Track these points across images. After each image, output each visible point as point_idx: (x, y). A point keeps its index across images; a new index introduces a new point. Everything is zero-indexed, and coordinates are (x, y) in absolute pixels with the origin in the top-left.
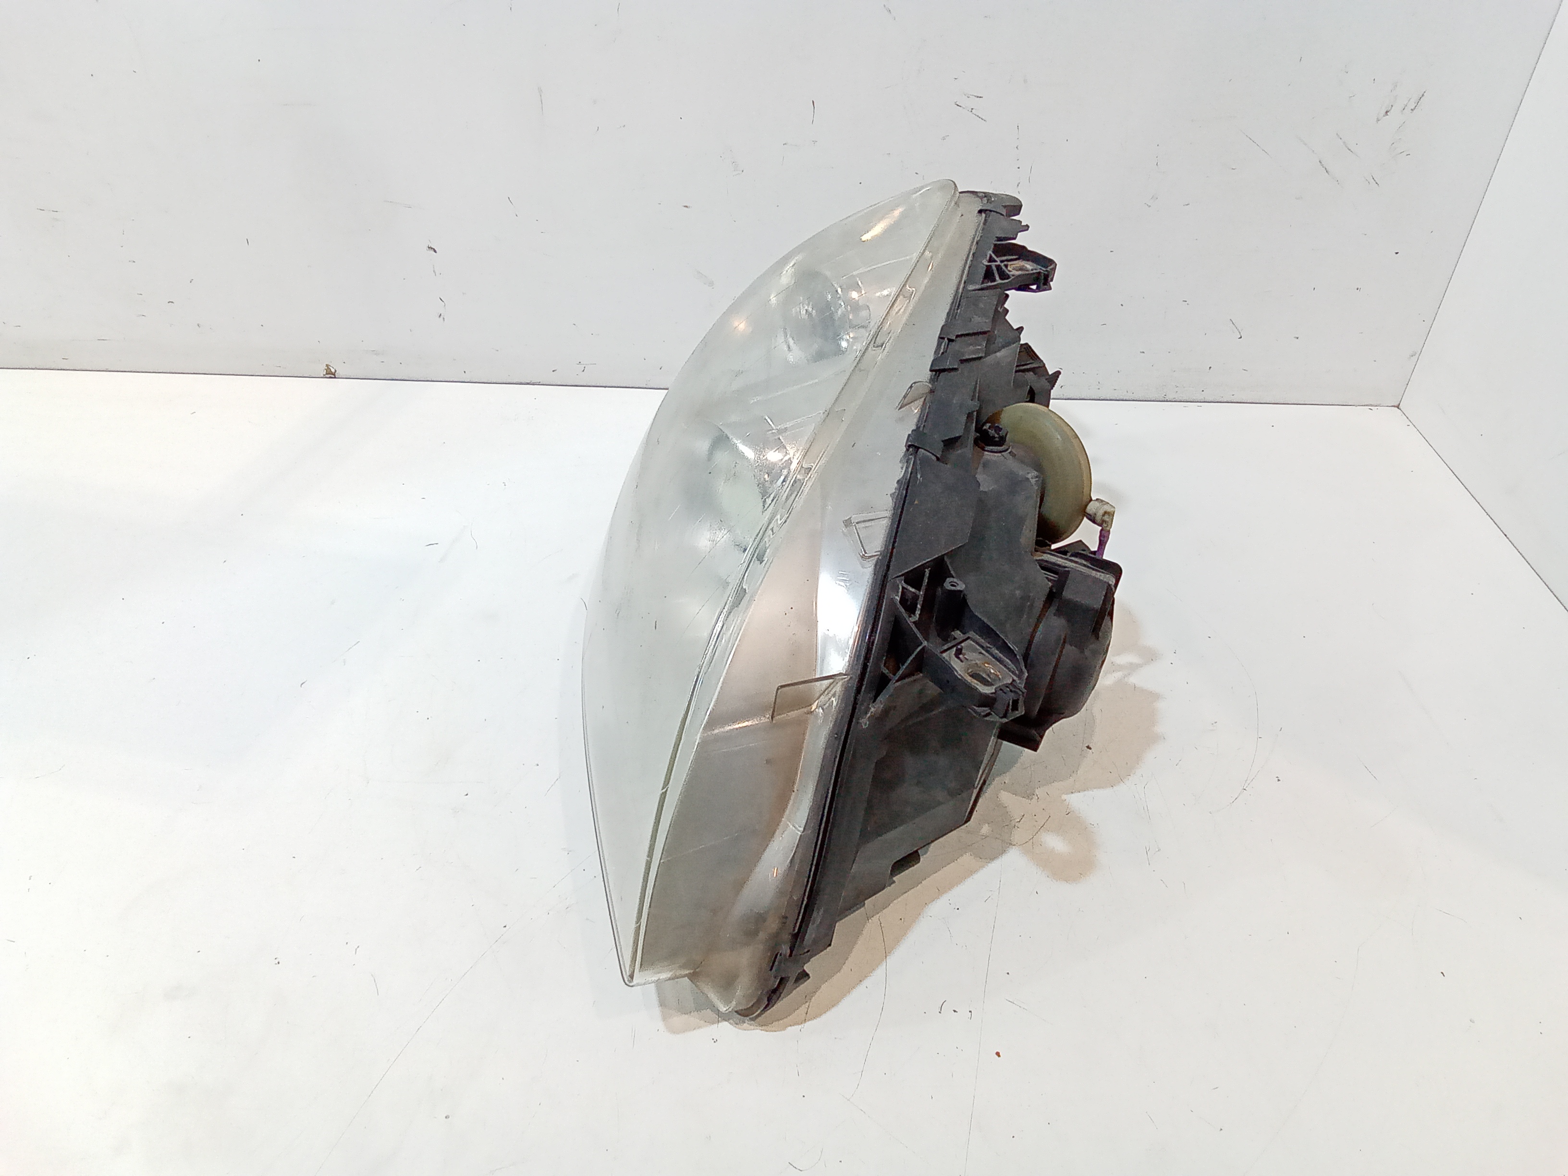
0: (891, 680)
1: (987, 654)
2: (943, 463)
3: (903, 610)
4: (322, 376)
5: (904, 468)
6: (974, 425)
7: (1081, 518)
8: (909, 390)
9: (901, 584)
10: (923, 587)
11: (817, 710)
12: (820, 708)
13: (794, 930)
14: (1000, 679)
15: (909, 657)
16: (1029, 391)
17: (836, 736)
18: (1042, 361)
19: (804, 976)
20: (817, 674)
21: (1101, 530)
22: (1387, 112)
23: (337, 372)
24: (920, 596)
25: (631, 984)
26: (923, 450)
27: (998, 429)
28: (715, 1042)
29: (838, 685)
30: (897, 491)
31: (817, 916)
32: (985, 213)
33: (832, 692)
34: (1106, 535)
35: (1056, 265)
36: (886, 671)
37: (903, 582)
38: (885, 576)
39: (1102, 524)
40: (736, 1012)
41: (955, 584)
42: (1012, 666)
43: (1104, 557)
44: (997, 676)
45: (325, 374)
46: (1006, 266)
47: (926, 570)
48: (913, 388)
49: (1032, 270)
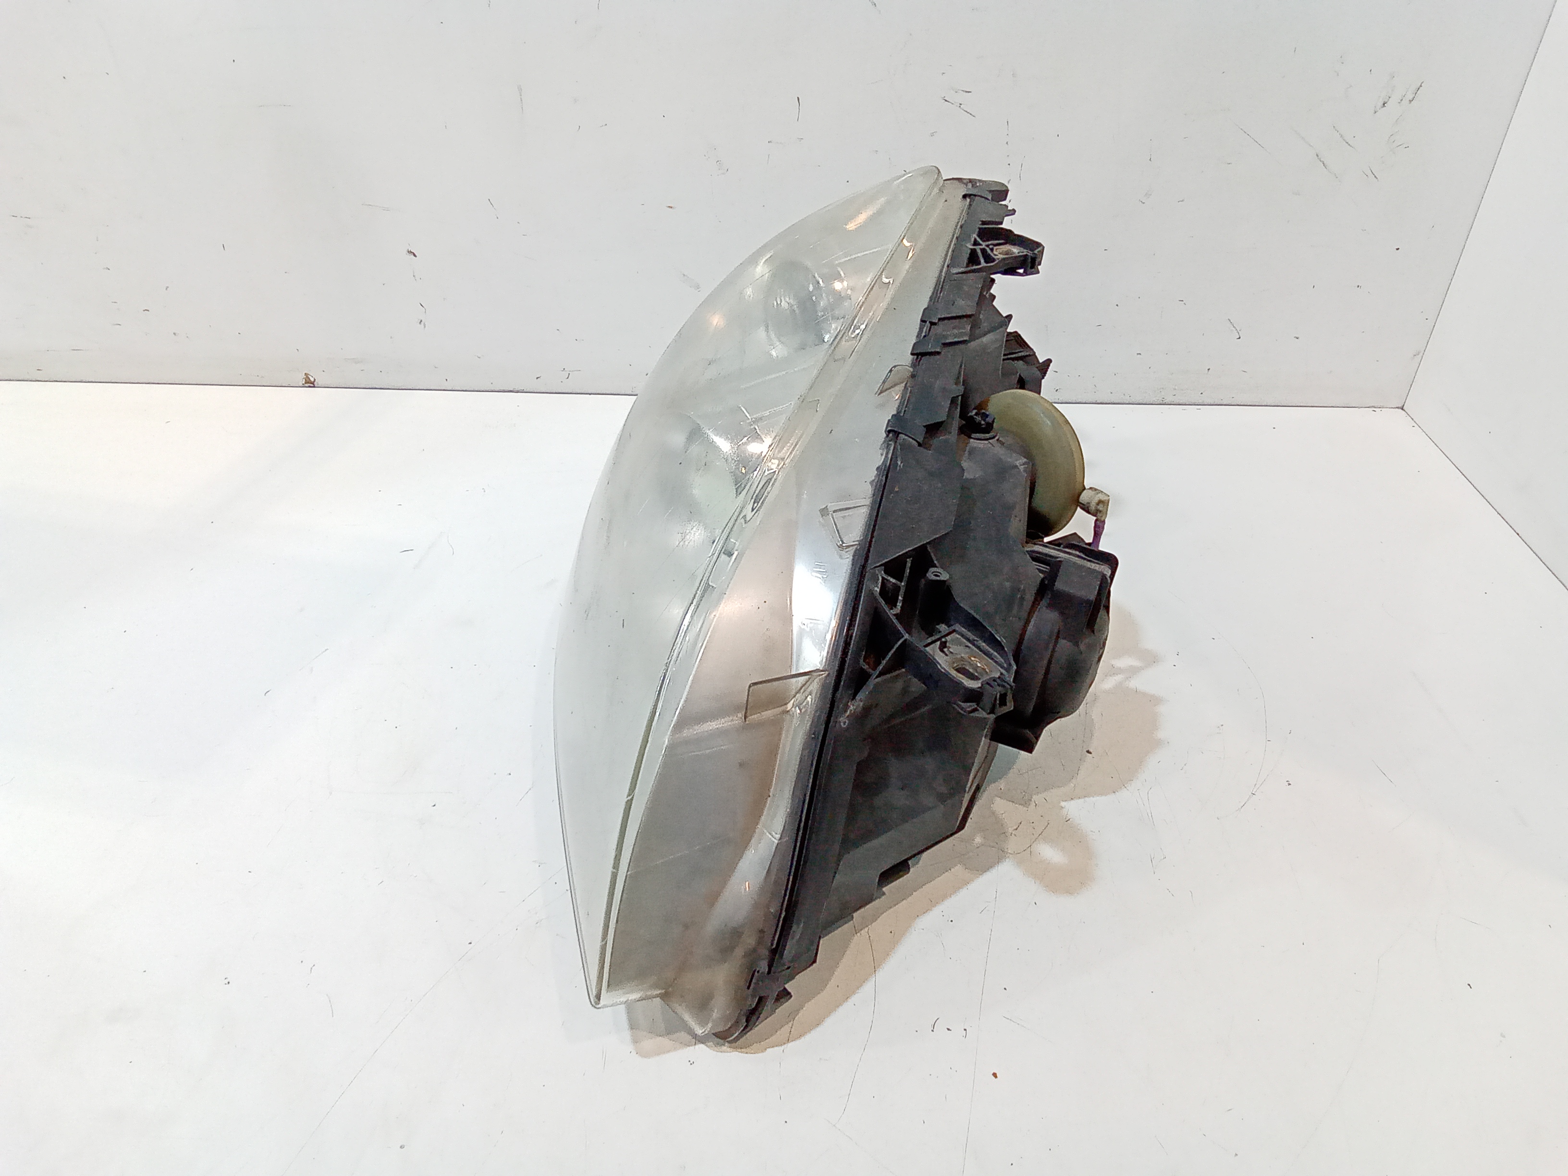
0: (871, 675)
1: (973, 647)
2: (925, 448)
3: (883, 602)
4: (301, 385)
5: (884, 454)
6: (959, 410)
7: (1073, 507)
8: (889, 374)
9: (881, 574)
10: (905, 579)
11: (793, 709)
12: (797, 707)
13: (772, 945)
14: (987, 672)
15: (890, 650)
16: (1019, 379)
17: (813, 736)
18: (1032, 350)
19: (785, 995)
20: (792, 670)
21: (1096, 520)
22: (1384, 104)
23: (316, 381)
24: (902, 588)
25: (597, 1006)
26: (903, 436)
27: (985, 416)
28: (691, 1064)
29: (815, 681)
30: (877, 479)
31: (797, 930)
32: (969, 198)
33: (809, 690)
34: (1101, 525)
35: (1044, 247)
36: (866, 667)
37: (883, 572)
38: (864, 567)
39: (1097, 513)
40: (713, 1034)
41: (939, 574)
42: (1000, 659)
43: (1101, 548)
44: (984, 669)
45: (304, 383)
46: (992, 250)
47: (908, 560)
48: (893, 372)
49: (1019, 253)
